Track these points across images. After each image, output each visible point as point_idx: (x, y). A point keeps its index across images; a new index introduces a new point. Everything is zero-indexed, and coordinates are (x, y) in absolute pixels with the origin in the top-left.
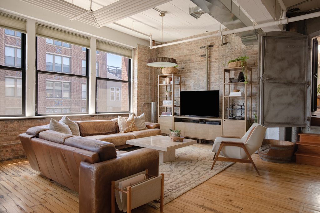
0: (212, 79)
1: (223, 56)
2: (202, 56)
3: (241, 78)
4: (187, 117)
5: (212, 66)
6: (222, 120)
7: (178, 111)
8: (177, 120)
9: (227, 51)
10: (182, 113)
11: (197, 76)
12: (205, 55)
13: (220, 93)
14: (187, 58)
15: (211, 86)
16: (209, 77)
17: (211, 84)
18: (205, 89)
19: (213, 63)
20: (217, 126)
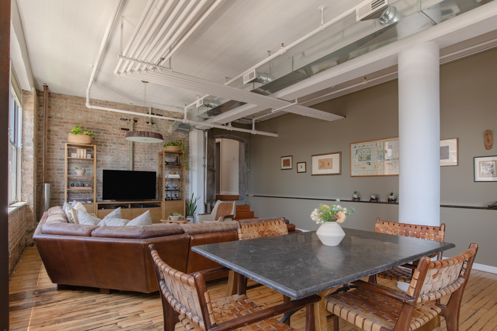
0: (137, 159)
2: (122, 129)
6: (163, 203)
7: (101, 196)
10: (104, 198)
11: (116, 151)
12: (128, 130)
14: (101, 127)
15: (135, 166)
17: (135, 163)
18: (131, 170)
20: (158, 209)
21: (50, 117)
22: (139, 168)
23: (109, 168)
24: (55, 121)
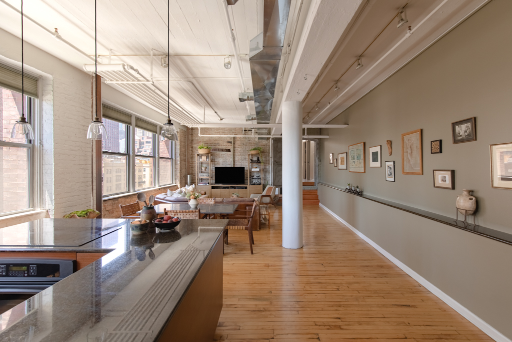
0: (236, 159)
1: (243, 144)
2: (228, 142)
3: (258, 161)
4: (220, 185)
5: (236, 150)
6: (248, 186)
7: (214, 181)
8: (213, 188)
9: (246, 141)
10: (216, 182)
11: (225, 156)
12: (231, 142)
13: (245, 169)
14: (216, 142)
15: (236, 164)
16: (234, 158)
17: (236, 162)
18: (233, 166)
19: (236, 148)
20: (244, 190)
21: (192, 140)
22: (238, 165)
23: (221, 165)
24: (195, 142)
